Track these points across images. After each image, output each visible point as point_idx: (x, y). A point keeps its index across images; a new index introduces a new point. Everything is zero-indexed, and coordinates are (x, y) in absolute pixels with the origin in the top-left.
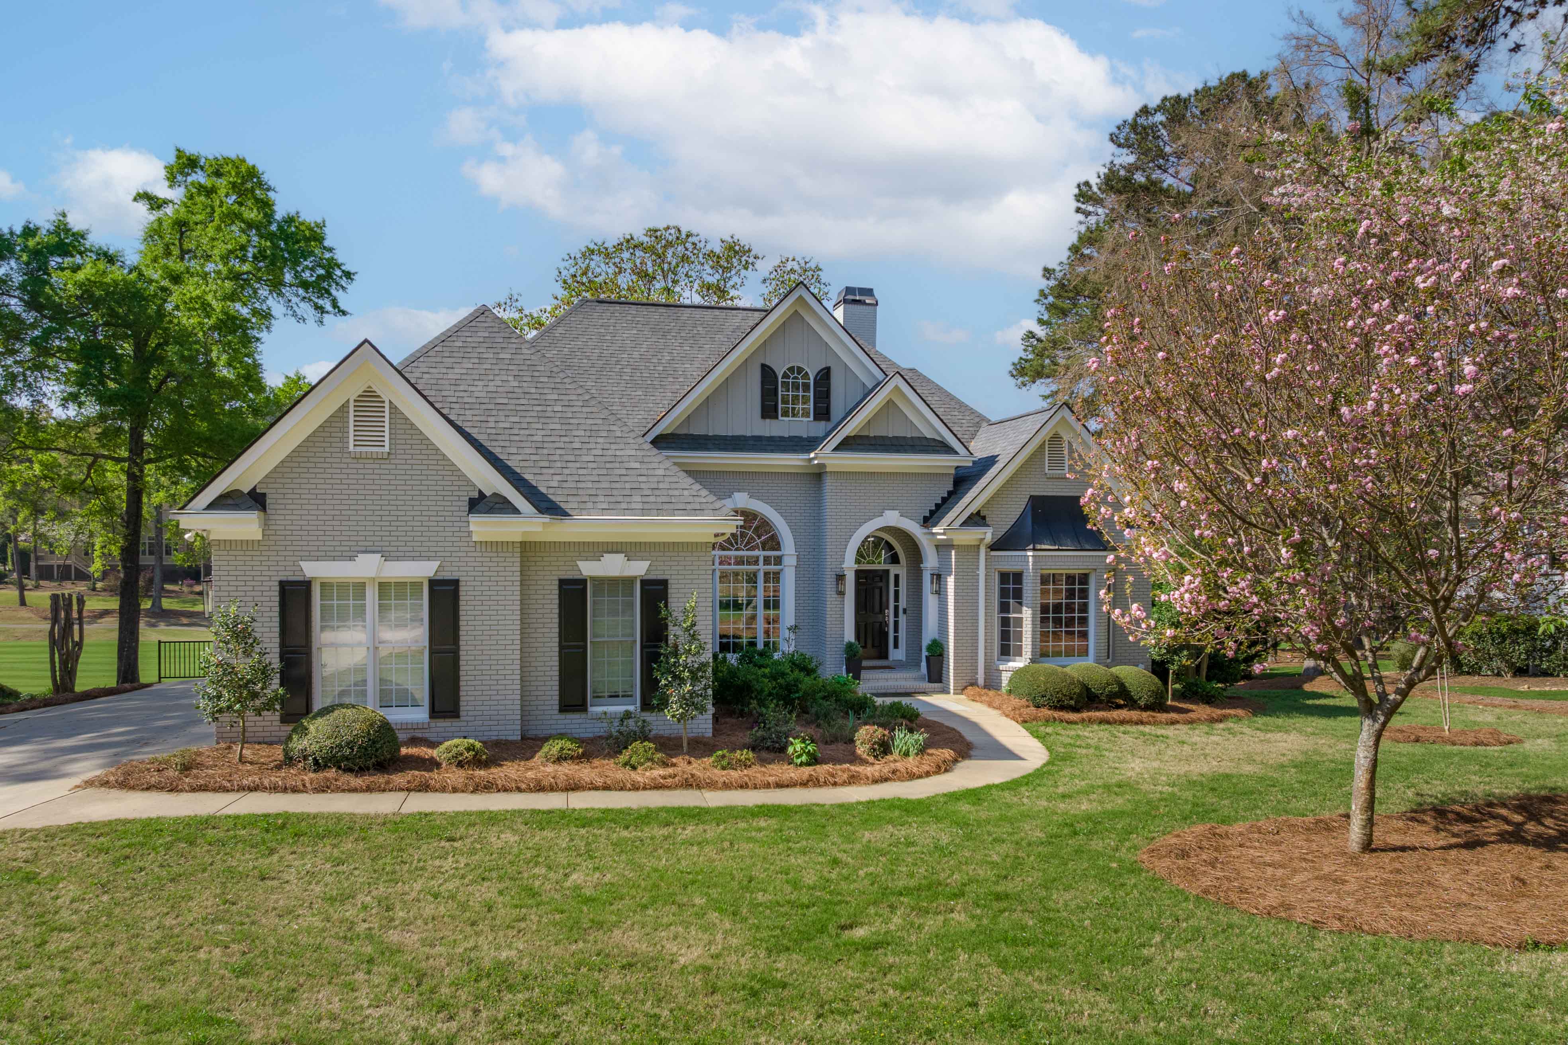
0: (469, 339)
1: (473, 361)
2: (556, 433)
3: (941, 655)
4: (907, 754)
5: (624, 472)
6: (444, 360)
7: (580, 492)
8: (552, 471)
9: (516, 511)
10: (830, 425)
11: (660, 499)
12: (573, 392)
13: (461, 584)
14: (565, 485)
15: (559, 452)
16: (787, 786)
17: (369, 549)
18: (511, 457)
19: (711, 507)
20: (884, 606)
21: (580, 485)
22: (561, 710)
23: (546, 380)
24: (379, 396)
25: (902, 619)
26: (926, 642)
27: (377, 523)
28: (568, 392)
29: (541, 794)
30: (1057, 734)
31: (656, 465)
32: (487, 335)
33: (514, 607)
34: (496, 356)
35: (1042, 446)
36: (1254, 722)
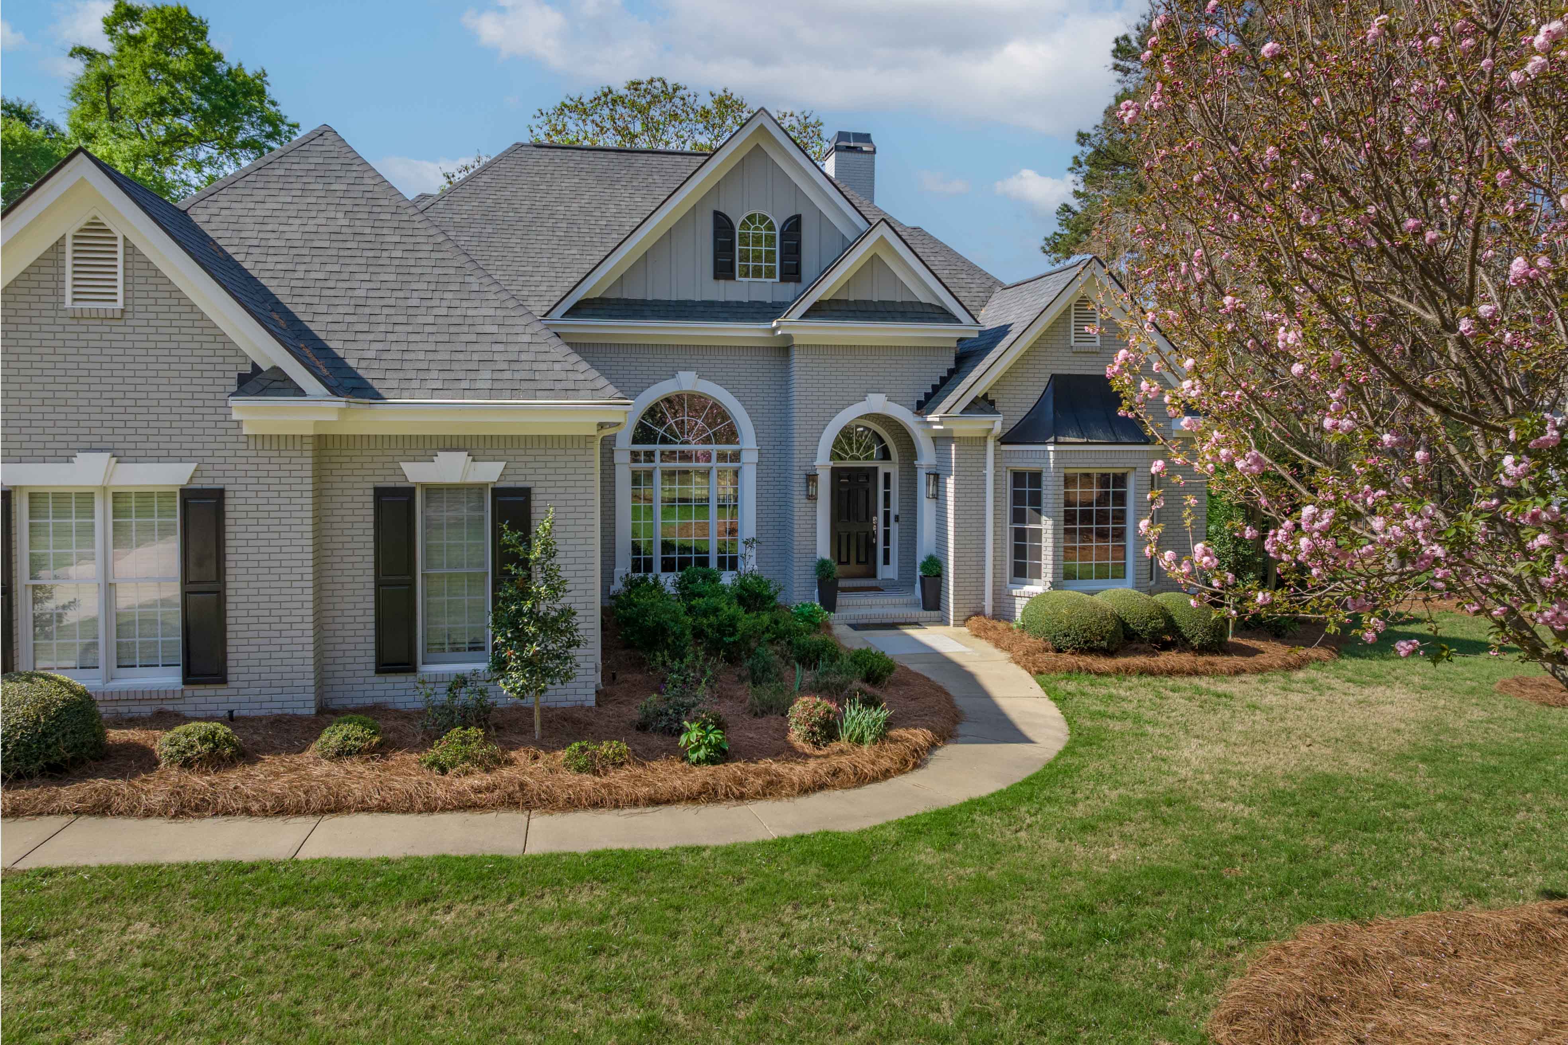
0: (295, 167)
1: (294, 193)
2: (388, 285)
3: (939, 575)
4: (860, 741)
5: (473, 338)
6: (255, 192)
7: (406, 365)
8: (371, 337)
9: (300, 392)
10: (800, 287)
11: (517, 376)
12: (422, 233)
13: (227, 494)
14: (385, 356)
15: (386, 311)
16: (668, 802)
17: (94, 446)
18: (317, 318)
19: (589, 385)
20: (870, 512)
21: (406, 356)
22: (378, 671)
23: (388, 217)
24: (108, 231)
25: (894, 528)
26: (921, 558)
27: (105, 410)
28: (416, 232)
29: (279, 819)
30: (1083, 694)
31: (520, 329)
32: (321, 161)
33: (304, 528)
34: (326, 187)
35: (1067, 312)
36: (1344, 667)
